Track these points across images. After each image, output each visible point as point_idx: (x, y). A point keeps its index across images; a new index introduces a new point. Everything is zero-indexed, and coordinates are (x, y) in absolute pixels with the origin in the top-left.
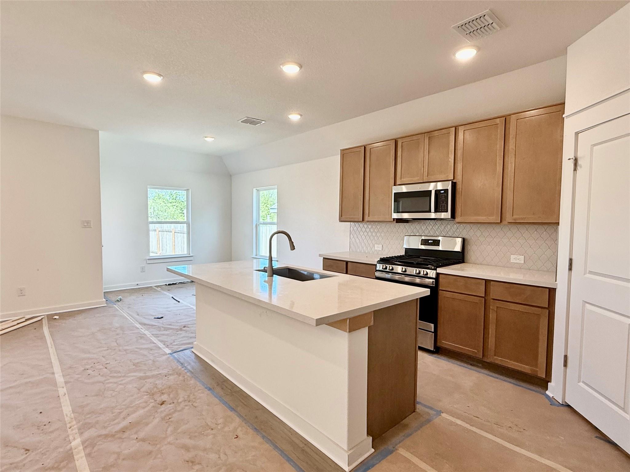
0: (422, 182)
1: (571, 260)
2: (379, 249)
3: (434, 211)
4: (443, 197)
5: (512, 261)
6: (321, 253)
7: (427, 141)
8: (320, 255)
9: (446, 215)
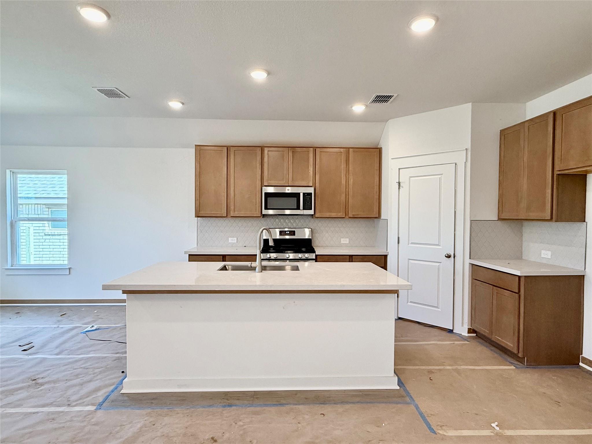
0: (288, 185)
1: (399, 238)
2: (233, 242)
3: (302, 209)
4: (308, 198)
5: (342, 242)
6: (186, 250)
7: (291, 154)
8: (186, 253)
9: (311, 212)
